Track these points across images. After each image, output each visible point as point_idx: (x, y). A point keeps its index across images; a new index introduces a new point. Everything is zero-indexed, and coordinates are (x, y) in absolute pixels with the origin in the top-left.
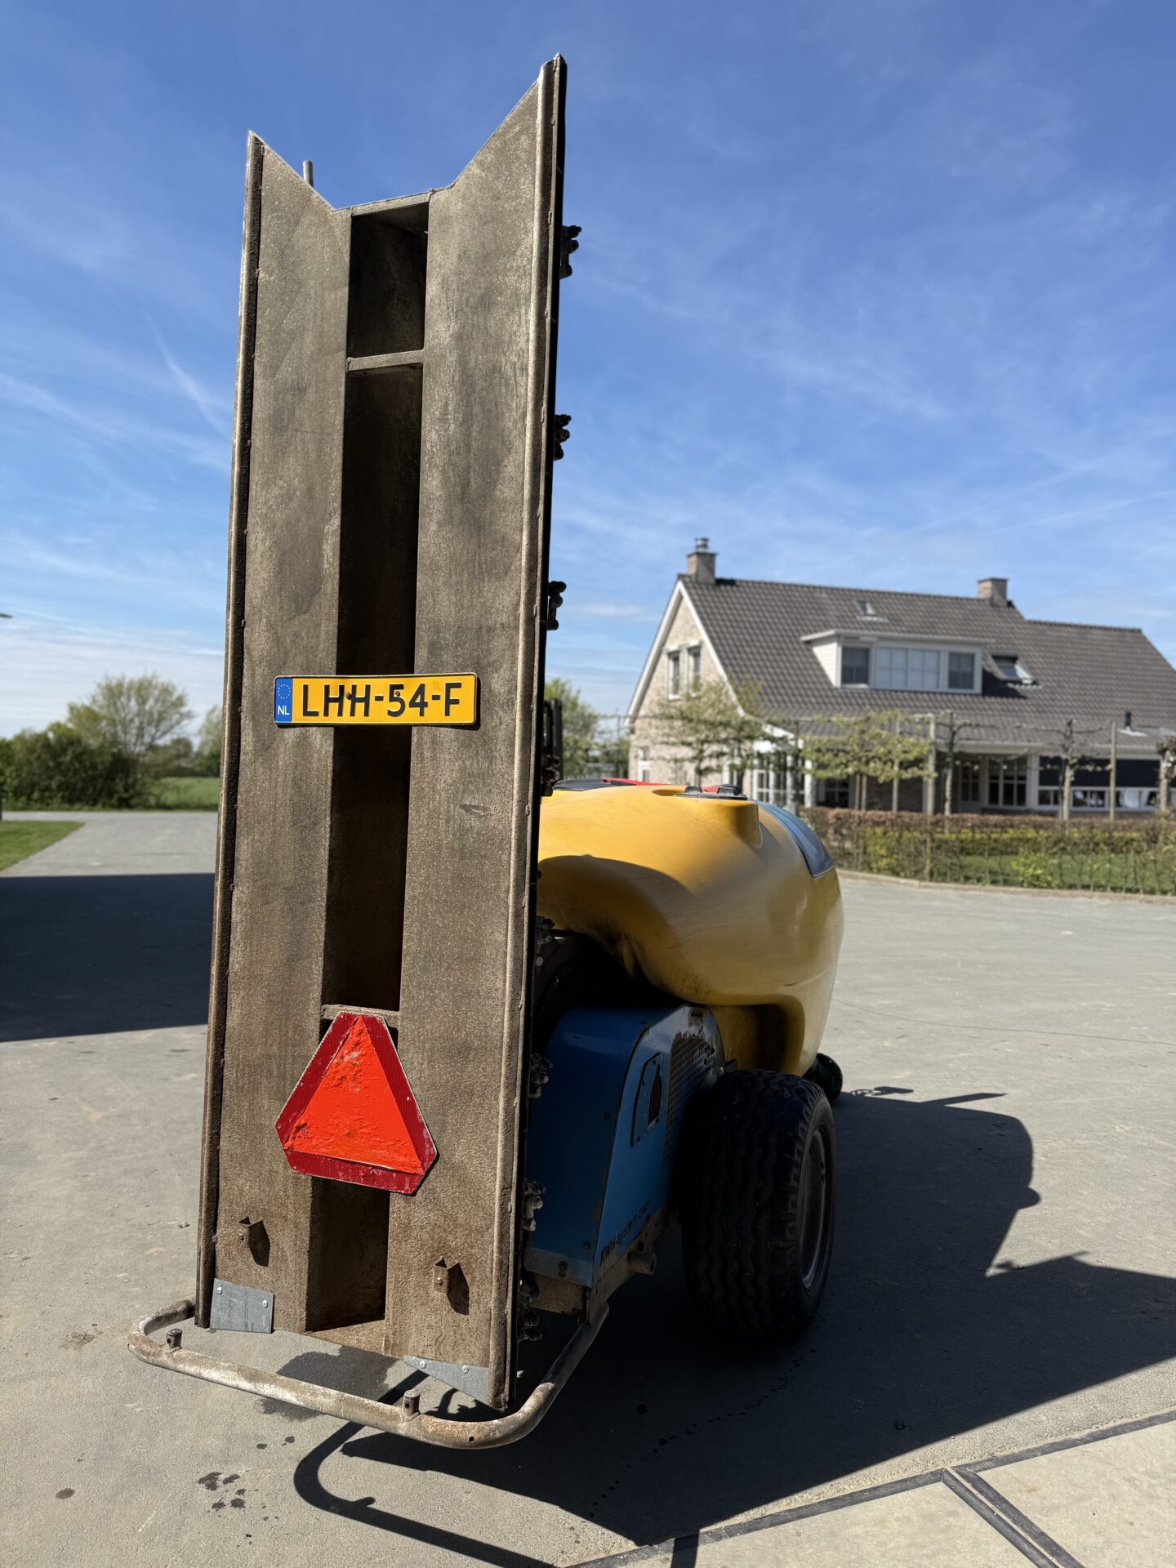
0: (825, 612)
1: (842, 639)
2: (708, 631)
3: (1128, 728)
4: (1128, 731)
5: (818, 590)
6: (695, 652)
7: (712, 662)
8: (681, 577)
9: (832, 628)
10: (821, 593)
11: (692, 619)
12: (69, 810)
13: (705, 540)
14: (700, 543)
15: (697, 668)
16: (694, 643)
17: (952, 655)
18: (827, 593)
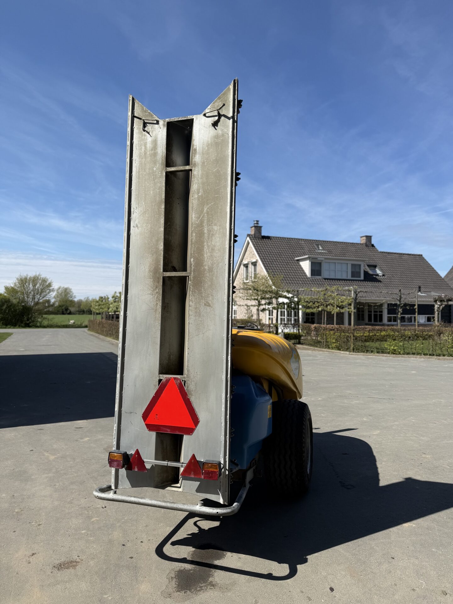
0: (304, 249)
1: (311, 259)
2: (259, 256)
3: (420, 292)
4: (419, 294)
5: (300, 240)
6: (255, 264)
7: (261, 268)
8: (248, 235)
9: (307, 255)
10: (302, 241)
11: (253, 251)
12: (5, 328)
13: (258, 221)
14: (255, 222)
15: (255, 270)
16: (254, 260)
17: (352, 265)
18: (304, 242)
